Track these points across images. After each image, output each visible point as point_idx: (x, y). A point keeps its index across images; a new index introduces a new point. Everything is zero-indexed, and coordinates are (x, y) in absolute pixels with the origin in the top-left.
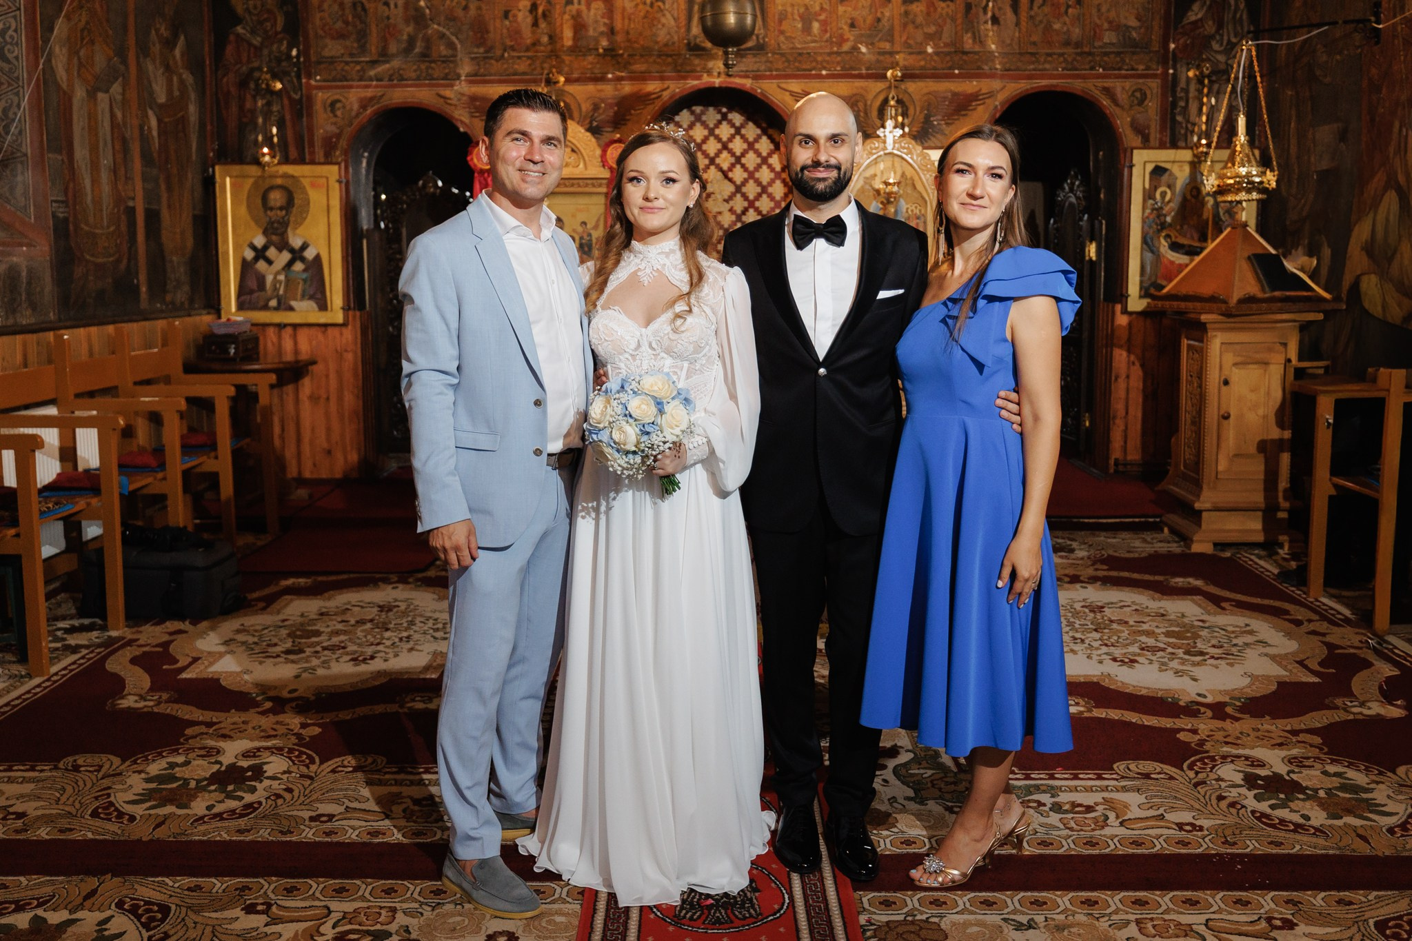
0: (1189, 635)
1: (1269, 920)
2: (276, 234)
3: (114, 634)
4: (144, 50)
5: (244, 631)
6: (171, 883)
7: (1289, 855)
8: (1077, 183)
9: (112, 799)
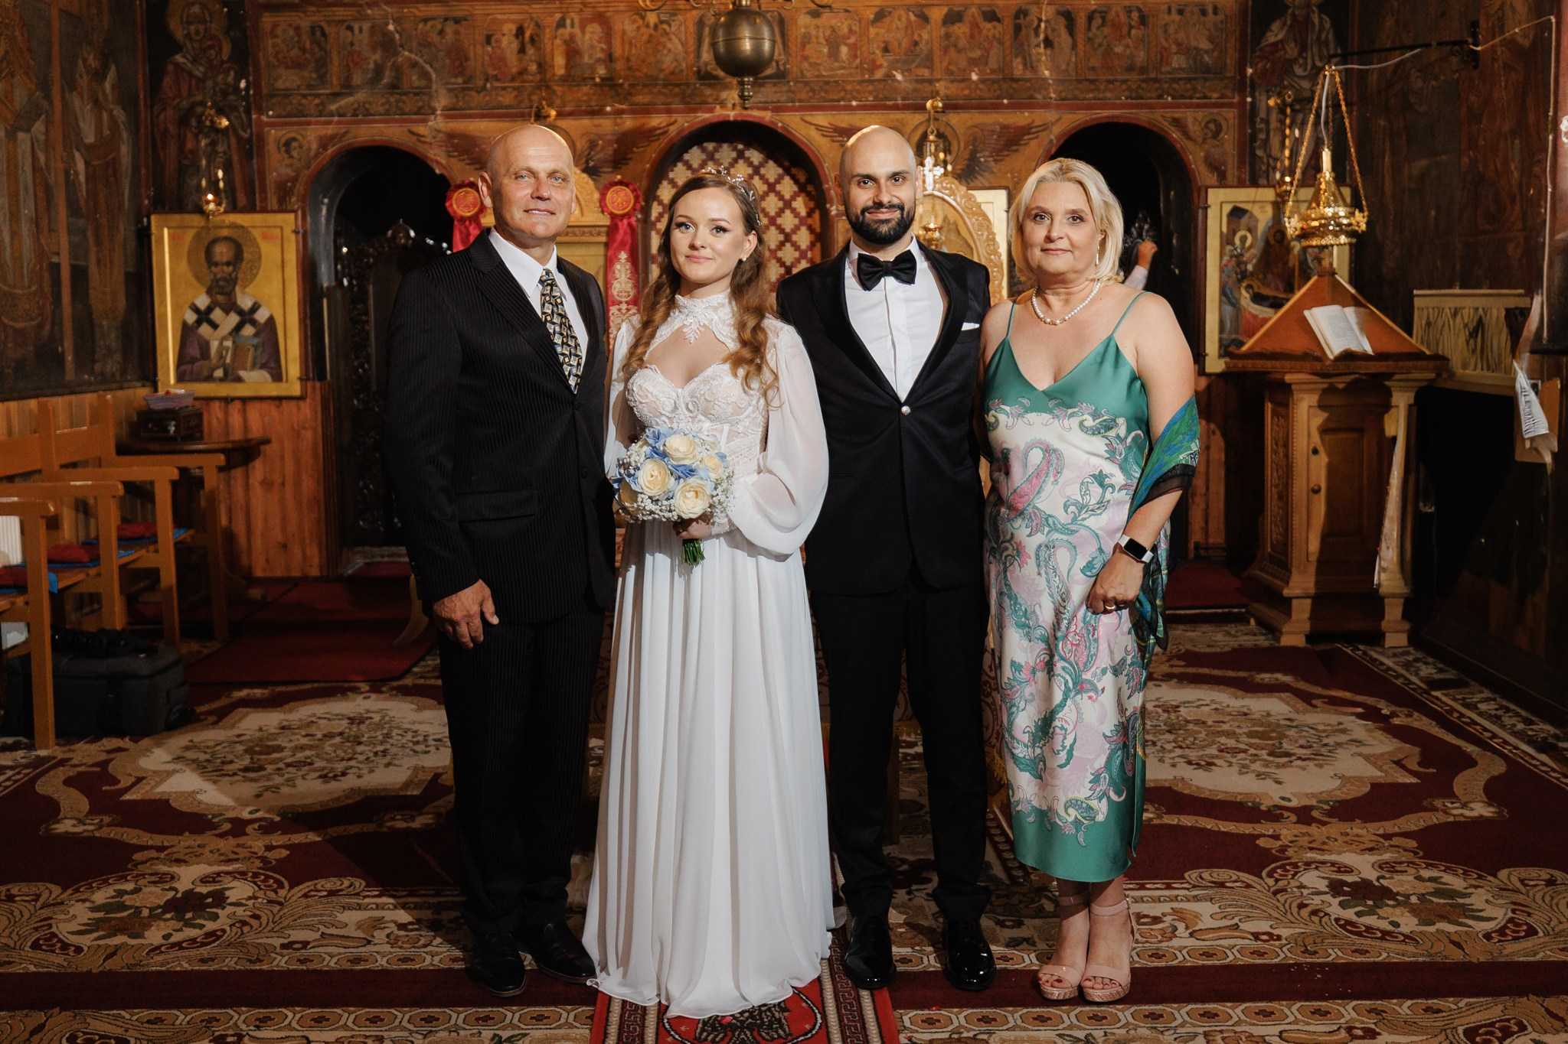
0: (1274, 735)
1: (1349, 1030)
2: (221, 294)
3: (43, 753)
4: (70, 84)
5: (195, 747)
6: (128, 1016)
7: (1374, 963)
8: (1146, 227)
9: (54, 929)
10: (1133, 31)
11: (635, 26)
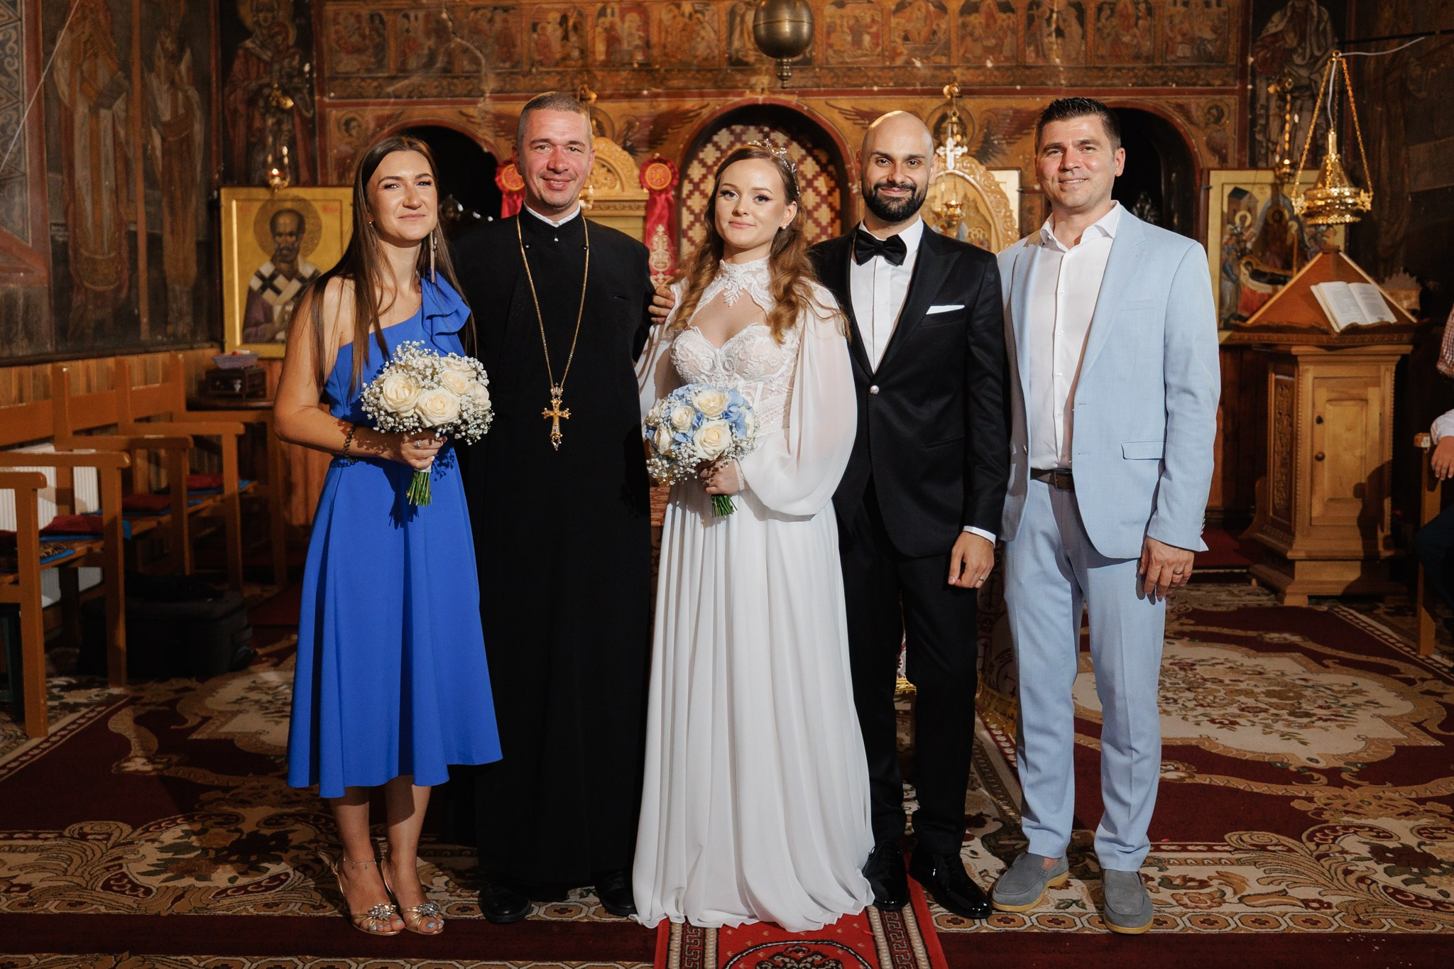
0: (1291, 694)
2: (284, 262)
3: (115, 691)
4: (149, 65)
5: (257, 688)
6: (195, 963)
7: (1430, 935)
8: (1147, 207)
9: (124, 870)
10: (1141, 22)
11: (671, 15)
